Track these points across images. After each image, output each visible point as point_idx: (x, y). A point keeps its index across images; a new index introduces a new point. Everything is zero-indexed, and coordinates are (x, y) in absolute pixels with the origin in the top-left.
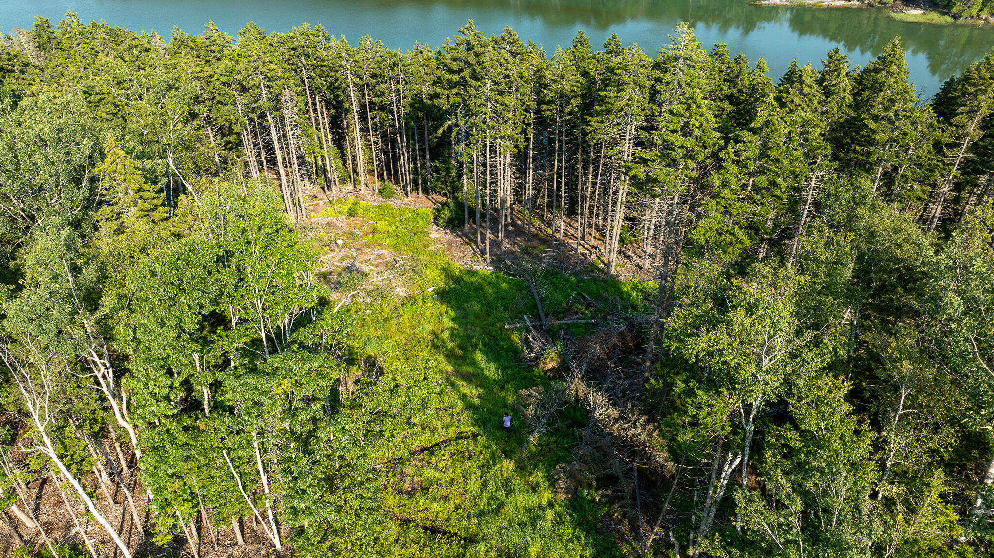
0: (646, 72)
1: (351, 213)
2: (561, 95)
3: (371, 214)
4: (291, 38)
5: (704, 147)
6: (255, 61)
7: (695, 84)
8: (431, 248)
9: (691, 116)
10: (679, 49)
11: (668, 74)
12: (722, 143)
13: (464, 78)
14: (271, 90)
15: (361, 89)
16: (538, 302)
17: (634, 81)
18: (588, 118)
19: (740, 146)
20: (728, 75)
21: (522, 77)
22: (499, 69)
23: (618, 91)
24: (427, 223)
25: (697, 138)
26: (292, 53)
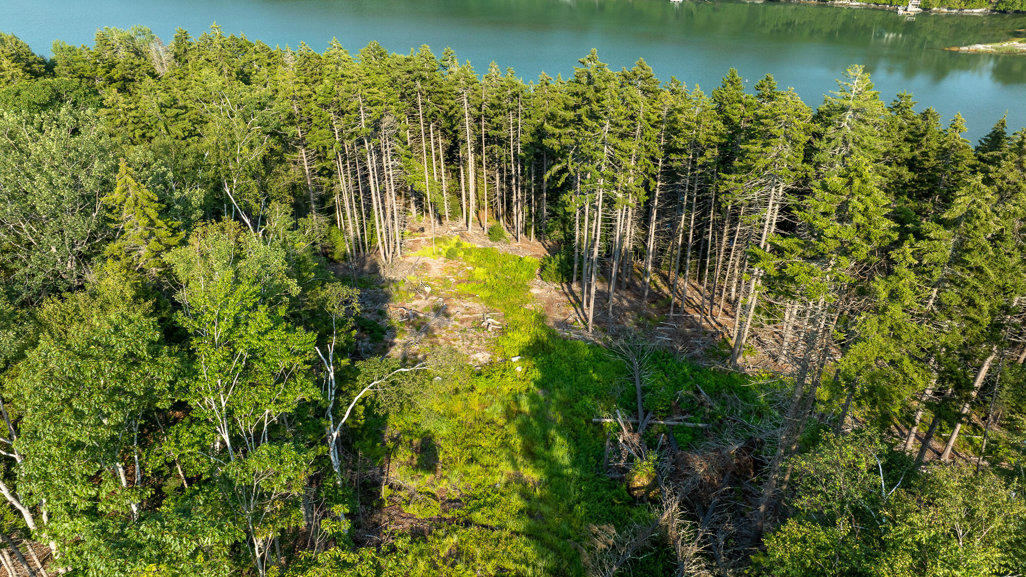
0: (801, 124)
1: (451, 255)
2: (695, 144)
3: (472, 259)
4: (408, 60)
5: (868, 239)
6: (354, 82)
7: (866, 143)
8: (529, 306)
9: (853, 195)
10: (849, 99)
11: (831, 129)
12: (896, 236)
13: (580, 116)
14: (370, 115)
15: (478, 120)
16: (639, 393)
17: (785, 135)
18: (723, 175)
19: (923, 244)
20: (911, 133)
21: (649, 120)
22: (622, 109)
23: (765, 145)
24: (531, 276)
25: (858, 226)
26: (408, 76)
